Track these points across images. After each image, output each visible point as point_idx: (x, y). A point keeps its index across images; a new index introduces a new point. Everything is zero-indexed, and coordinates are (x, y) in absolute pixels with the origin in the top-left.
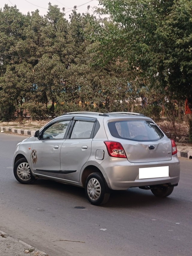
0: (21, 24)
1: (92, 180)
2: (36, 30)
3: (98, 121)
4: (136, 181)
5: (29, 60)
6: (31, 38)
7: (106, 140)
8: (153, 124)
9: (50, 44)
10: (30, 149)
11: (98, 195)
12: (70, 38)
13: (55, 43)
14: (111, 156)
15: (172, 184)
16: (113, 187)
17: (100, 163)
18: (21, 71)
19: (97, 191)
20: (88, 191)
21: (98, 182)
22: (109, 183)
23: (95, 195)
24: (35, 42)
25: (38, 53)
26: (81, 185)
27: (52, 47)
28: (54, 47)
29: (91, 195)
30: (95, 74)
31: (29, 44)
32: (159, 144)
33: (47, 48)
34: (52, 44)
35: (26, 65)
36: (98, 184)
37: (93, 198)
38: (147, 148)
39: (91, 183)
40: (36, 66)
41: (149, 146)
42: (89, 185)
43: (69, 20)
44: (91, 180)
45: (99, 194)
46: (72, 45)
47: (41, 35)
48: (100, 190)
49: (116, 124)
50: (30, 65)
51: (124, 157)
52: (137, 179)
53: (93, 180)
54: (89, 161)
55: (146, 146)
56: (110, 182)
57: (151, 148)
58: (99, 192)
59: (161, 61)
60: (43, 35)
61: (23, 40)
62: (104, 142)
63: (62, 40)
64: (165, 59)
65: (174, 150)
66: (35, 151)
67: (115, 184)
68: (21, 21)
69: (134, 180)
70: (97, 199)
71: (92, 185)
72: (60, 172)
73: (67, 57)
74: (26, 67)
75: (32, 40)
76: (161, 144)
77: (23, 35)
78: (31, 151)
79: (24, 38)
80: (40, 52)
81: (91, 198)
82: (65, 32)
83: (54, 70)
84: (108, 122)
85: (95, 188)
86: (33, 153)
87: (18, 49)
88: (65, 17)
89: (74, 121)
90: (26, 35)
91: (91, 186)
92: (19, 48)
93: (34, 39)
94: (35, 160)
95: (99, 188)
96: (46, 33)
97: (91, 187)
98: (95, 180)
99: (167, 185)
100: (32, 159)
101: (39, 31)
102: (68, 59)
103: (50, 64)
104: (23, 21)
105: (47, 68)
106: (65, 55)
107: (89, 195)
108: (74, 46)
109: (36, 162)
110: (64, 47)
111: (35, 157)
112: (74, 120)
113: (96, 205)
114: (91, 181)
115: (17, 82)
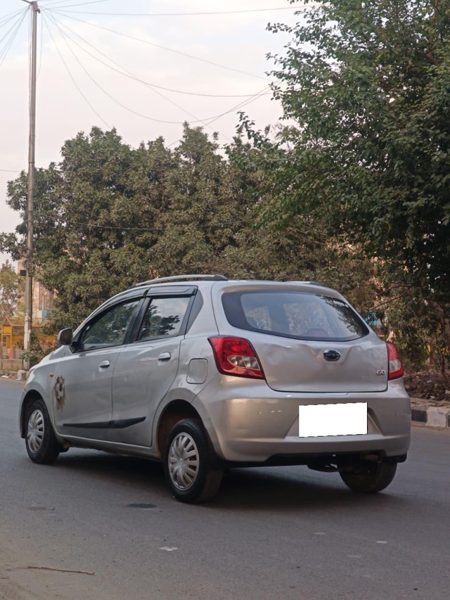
0: (125, 165)
1: (181, 438)
2: (155, 177)
3: (200, 293)
4: (289, 439)
5: (140, 239)
6: (145, 194)
7: (215, 333)
8: (341, 304)
9: (183, 206)
10: (52, 376)
11: (192, 477)
12: (227, 192)
13: (195, 204)
14: (222, 372)
15: (389, 454)
16: (228, 454)
17: (196, 392)
18: (120, 262)
19: (190, 467)
20: (170, 465)
21: (192, 442)
22: (218, 443)
23: (184, 477)
24: (153, 202)
25: (158, 225)
26: (157, 454)
27: (187, 212)
28: (191, 211)
29: (176, 476)
30: (276, 267)
31: (140, 205)
32: (351, 348)
33: (176, 213)
34: (189, 205)
35: (133, 250)
36: (192, 448)
37: (181, 484)
38: (321, 356)
39: (177, 444)
40: (152, 250)
41: (326, 351)
42: (173, 449)
43: (226, 157)
44: (176, 438)
45: (195, 473)
46: (231, 208)
47: (166, 188)
48: (196, 463)
49: (243, 298)
50: (141, 249)
51: (259, 375)
52: (291, 435)
53: (183, 437)
54: (173, 390)
55: (318, 350)
56: (221, 441)
57: (332, 356)
58: (193, 467)
59: (398, 205)
60: (169, 187)
61: (129, 197)
62: (208, 339)
63: (210, 196)
64: (408, 199)
65: (393, 367)
66: (61, 380)
67: (231, 445)
68: (123, 160)
69: (284, 437)
70: (188, 486)
71: (179, 450)
72: (111, 425)
73: (218, 232)
74: (132, 253)
75: (145, 198)
76: (359, 349)
77: (128, 188)
78: (54, 381)
79: (130, 194)
80: (163, 223)
81: (176, 483)
82: (217, 180)
83: (188, 256)
84: (223, 292)
85: (186, 459)
86: (58, 385)
87: (117, 216)
88: (217, 152)
89: (148, 299)
90: (134, 186)
91: (176, 453)
92: (118, 213)
93: (150, 197)
94: (60, 401)
95: (193, 458)
96: (176, 182)
97: (178, 455)
98: (187, 436)
99: (377, 457)
100: (55, 400)
101: (162, 180)
102: (221, 236)
103: (180, 245)
104: (129, 160)
105: (174, 253)
106: (214, 228)
107: (171, 475)
108: (234, 210)
109: (64, 408)
110: (215, 211)
111: (61, 394)
112: (148, 297)
113: (186, 503)
114: (178, 439)
115: (111, 284)
